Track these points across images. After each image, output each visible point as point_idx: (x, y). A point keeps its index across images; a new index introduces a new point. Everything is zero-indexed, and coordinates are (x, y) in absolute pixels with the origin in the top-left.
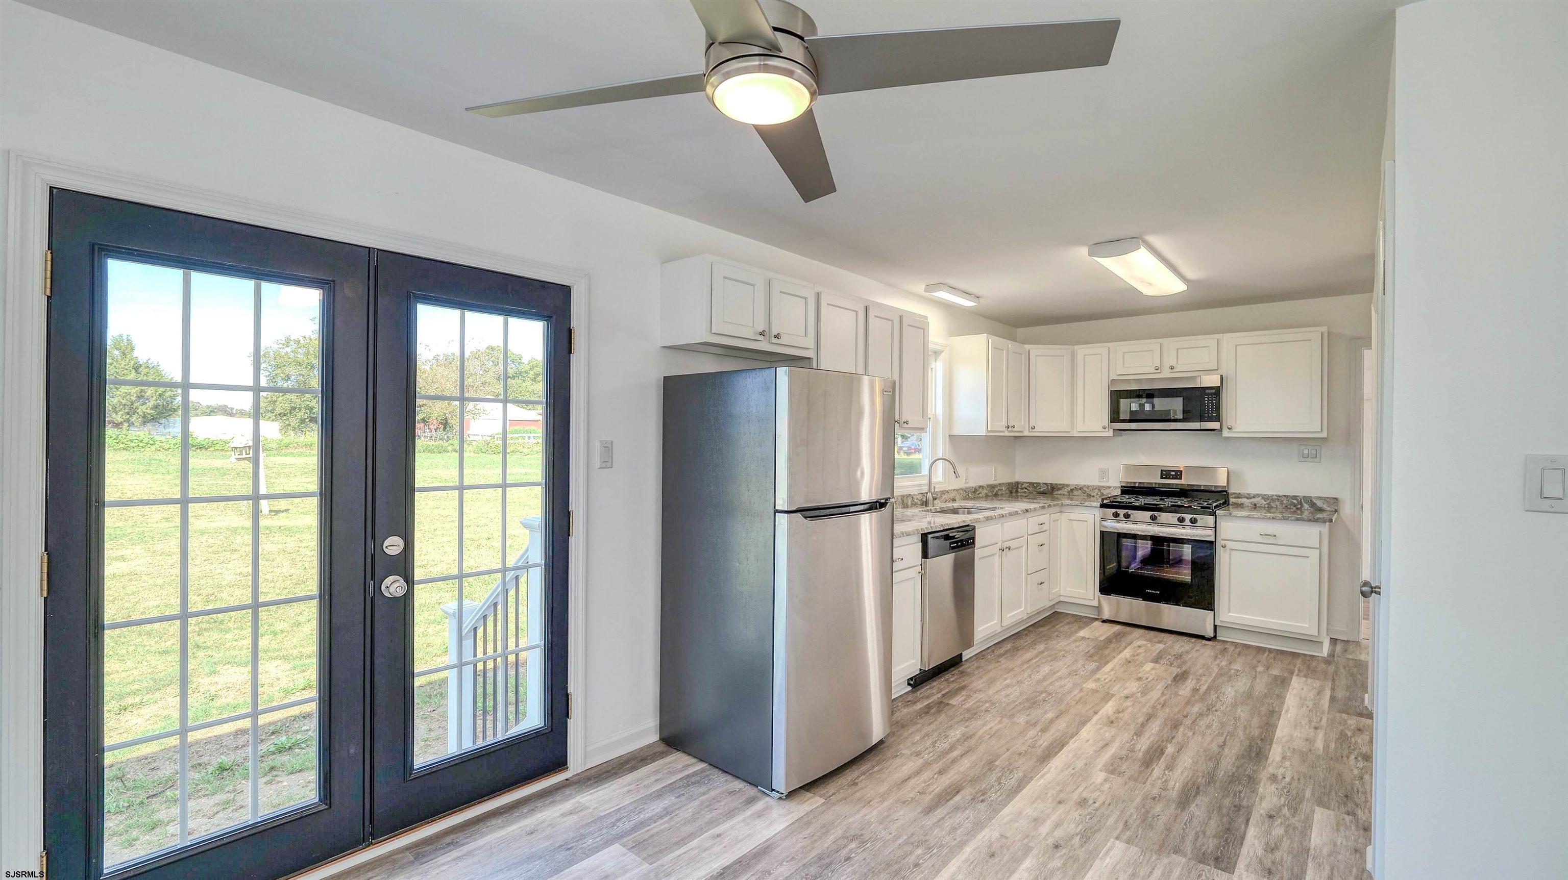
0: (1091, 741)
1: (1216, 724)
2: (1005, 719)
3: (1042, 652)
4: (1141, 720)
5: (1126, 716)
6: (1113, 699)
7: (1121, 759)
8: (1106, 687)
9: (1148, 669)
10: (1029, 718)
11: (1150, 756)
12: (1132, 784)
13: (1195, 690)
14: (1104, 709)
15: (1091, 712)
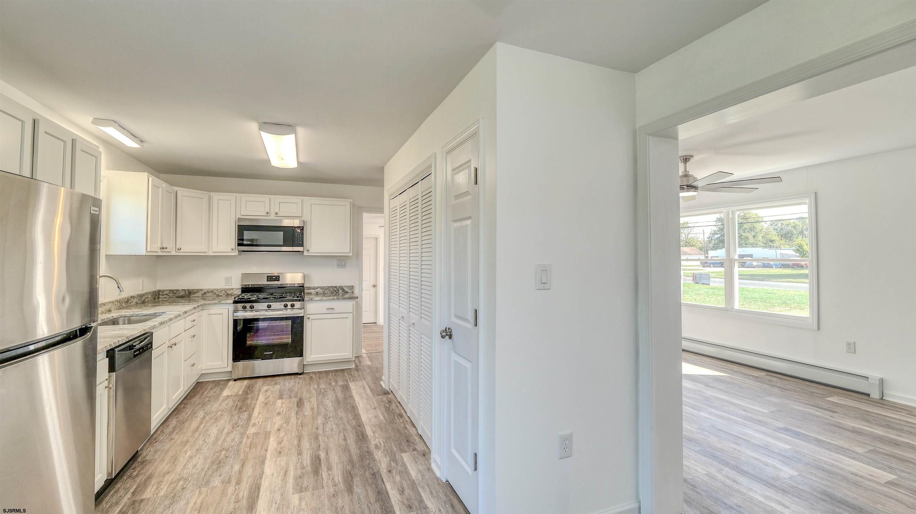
0: (275, 474)
1: (334, 427)
2: (203, 489)
3: (204, 417)
4: (296, 442)
5: (285, 443)
6: (272, 435)
7: (300, 477)
8: (262, 428)
9: (280, 405)
10: (222, 478)
11: (315, 465)
12: (316, 492)
13: (312, 409)
14: (270, 446)
15: (263, 451)
